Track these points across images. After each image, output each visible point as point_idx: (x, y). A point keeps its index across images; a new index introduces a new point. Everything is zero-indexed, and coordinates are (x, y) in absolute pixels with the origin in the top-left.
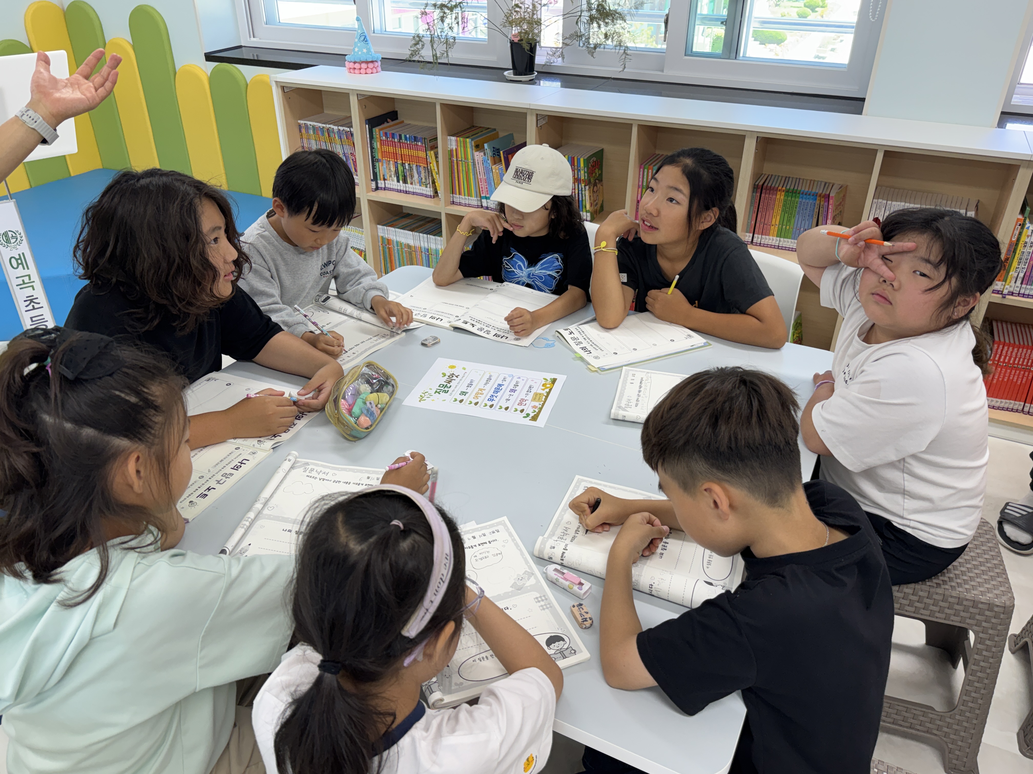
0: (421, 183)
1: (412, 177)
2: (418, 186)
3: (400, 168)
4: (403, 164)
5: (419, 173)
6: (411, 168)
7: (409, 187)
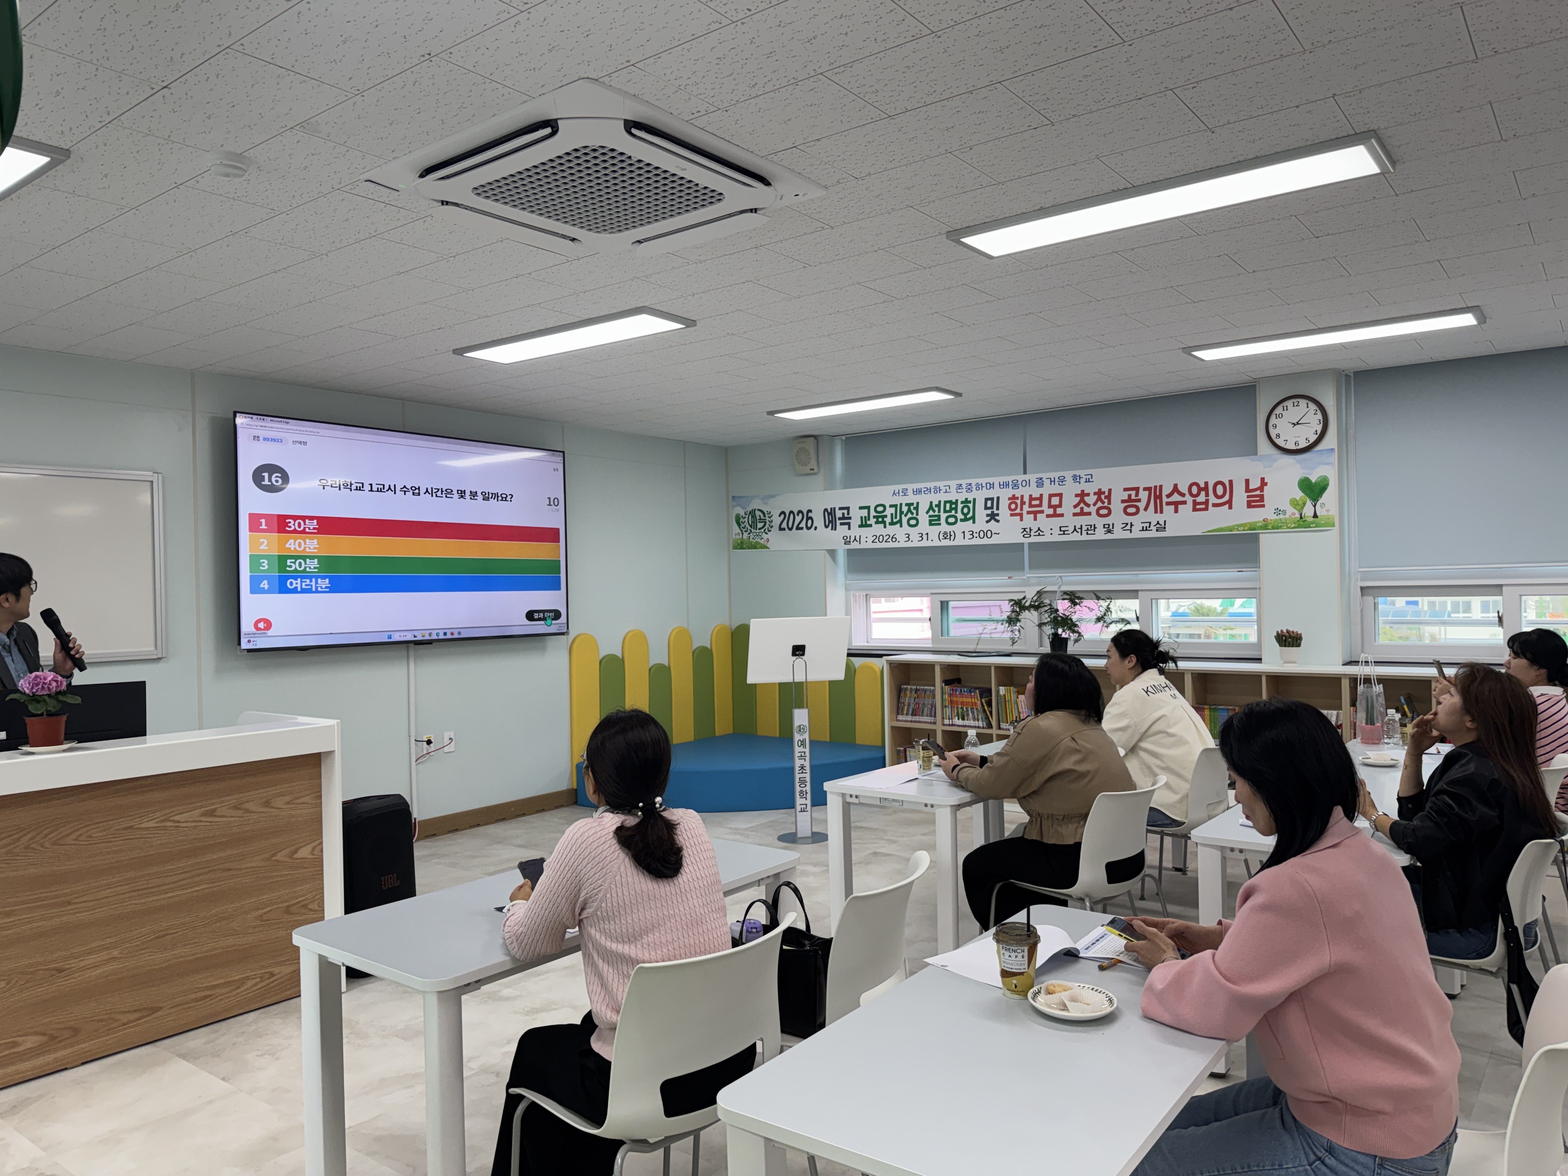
0: (974, 719)
1: (968, 715)
2: (972, 722)
3: (960, 710)
4: (962, 708)
5: (973, 713)
6: (967, 710)
7: (966, 723)
